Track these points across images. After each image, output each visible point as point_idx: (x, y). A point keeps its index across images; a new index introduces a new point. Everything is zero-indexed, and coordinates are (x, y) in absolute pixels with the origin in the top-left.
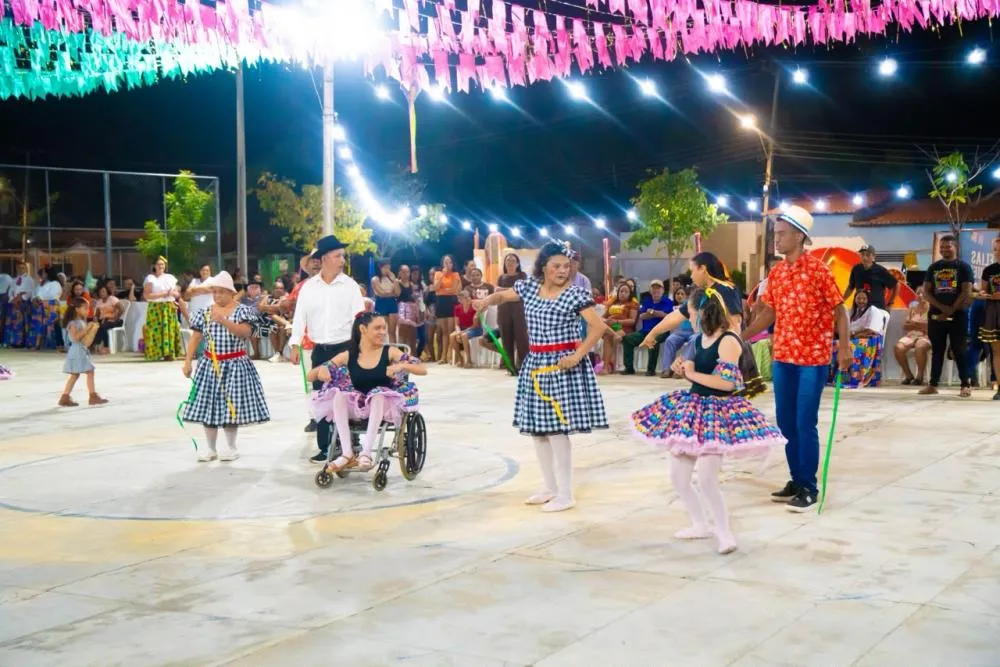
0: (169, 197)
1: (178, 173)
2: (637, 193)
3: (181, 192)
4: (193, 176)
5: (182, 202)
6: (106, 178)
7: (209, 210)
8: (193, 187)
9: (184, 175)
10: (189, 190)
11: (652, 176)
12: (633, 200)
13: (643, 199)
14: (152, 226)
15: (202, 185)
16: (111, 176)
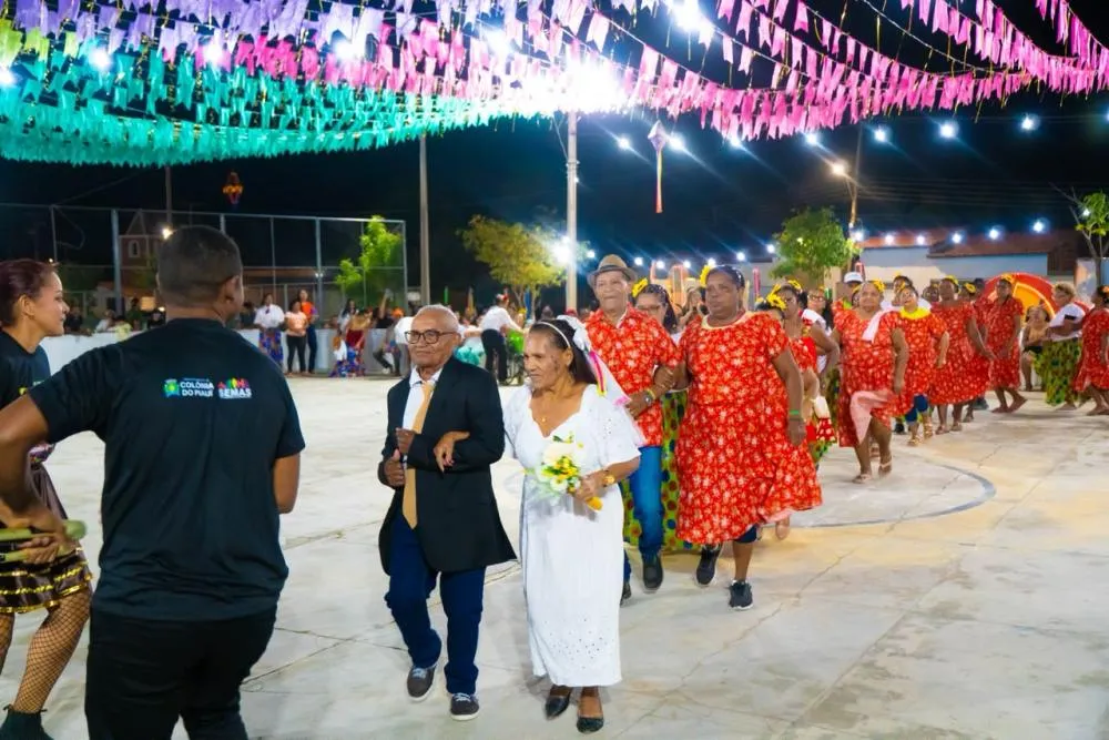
0: (365, 238)
1: (370, 218)
2: (780, 230)
3: (373, 235)
4: (382, 220)
5: (375, 243)
6: (318, 224)
7: (397, 249)
8: (383, 230)
9: (375, 219)
10: (380, 233)
11: (796, 215)
12: (776, 236)
13: (785, 237)
14: (346, 263)
15: (389, 227)
16: (322, 222)
